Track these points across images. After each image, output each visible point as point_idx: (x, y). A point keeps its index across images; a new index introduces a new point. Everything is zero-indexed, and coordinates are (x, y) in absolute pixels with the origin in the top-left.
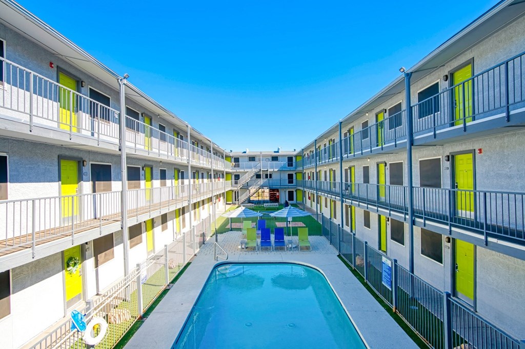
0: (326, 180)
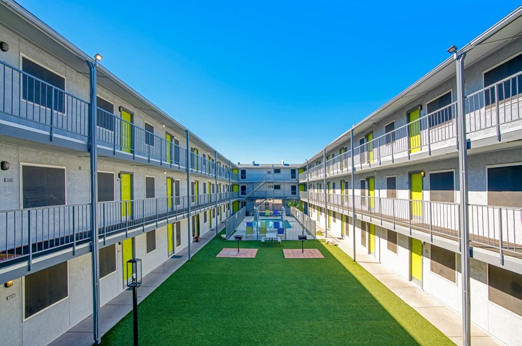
0: (205, 192)
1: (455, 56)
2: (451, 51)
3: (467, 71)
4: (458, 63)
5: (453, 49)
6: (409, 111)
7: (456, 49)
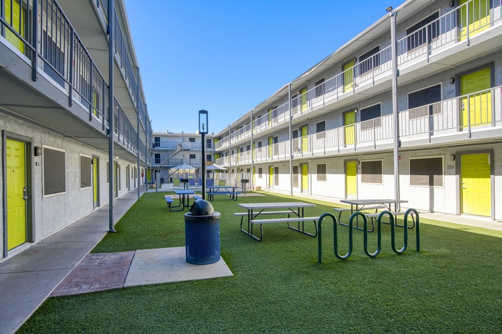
1: (390, 14)
2: (388, 10)
3: (398, 26)
4: (392, 20)
5: (390, 9)
6: (343, 64)
7: (392, 9)
